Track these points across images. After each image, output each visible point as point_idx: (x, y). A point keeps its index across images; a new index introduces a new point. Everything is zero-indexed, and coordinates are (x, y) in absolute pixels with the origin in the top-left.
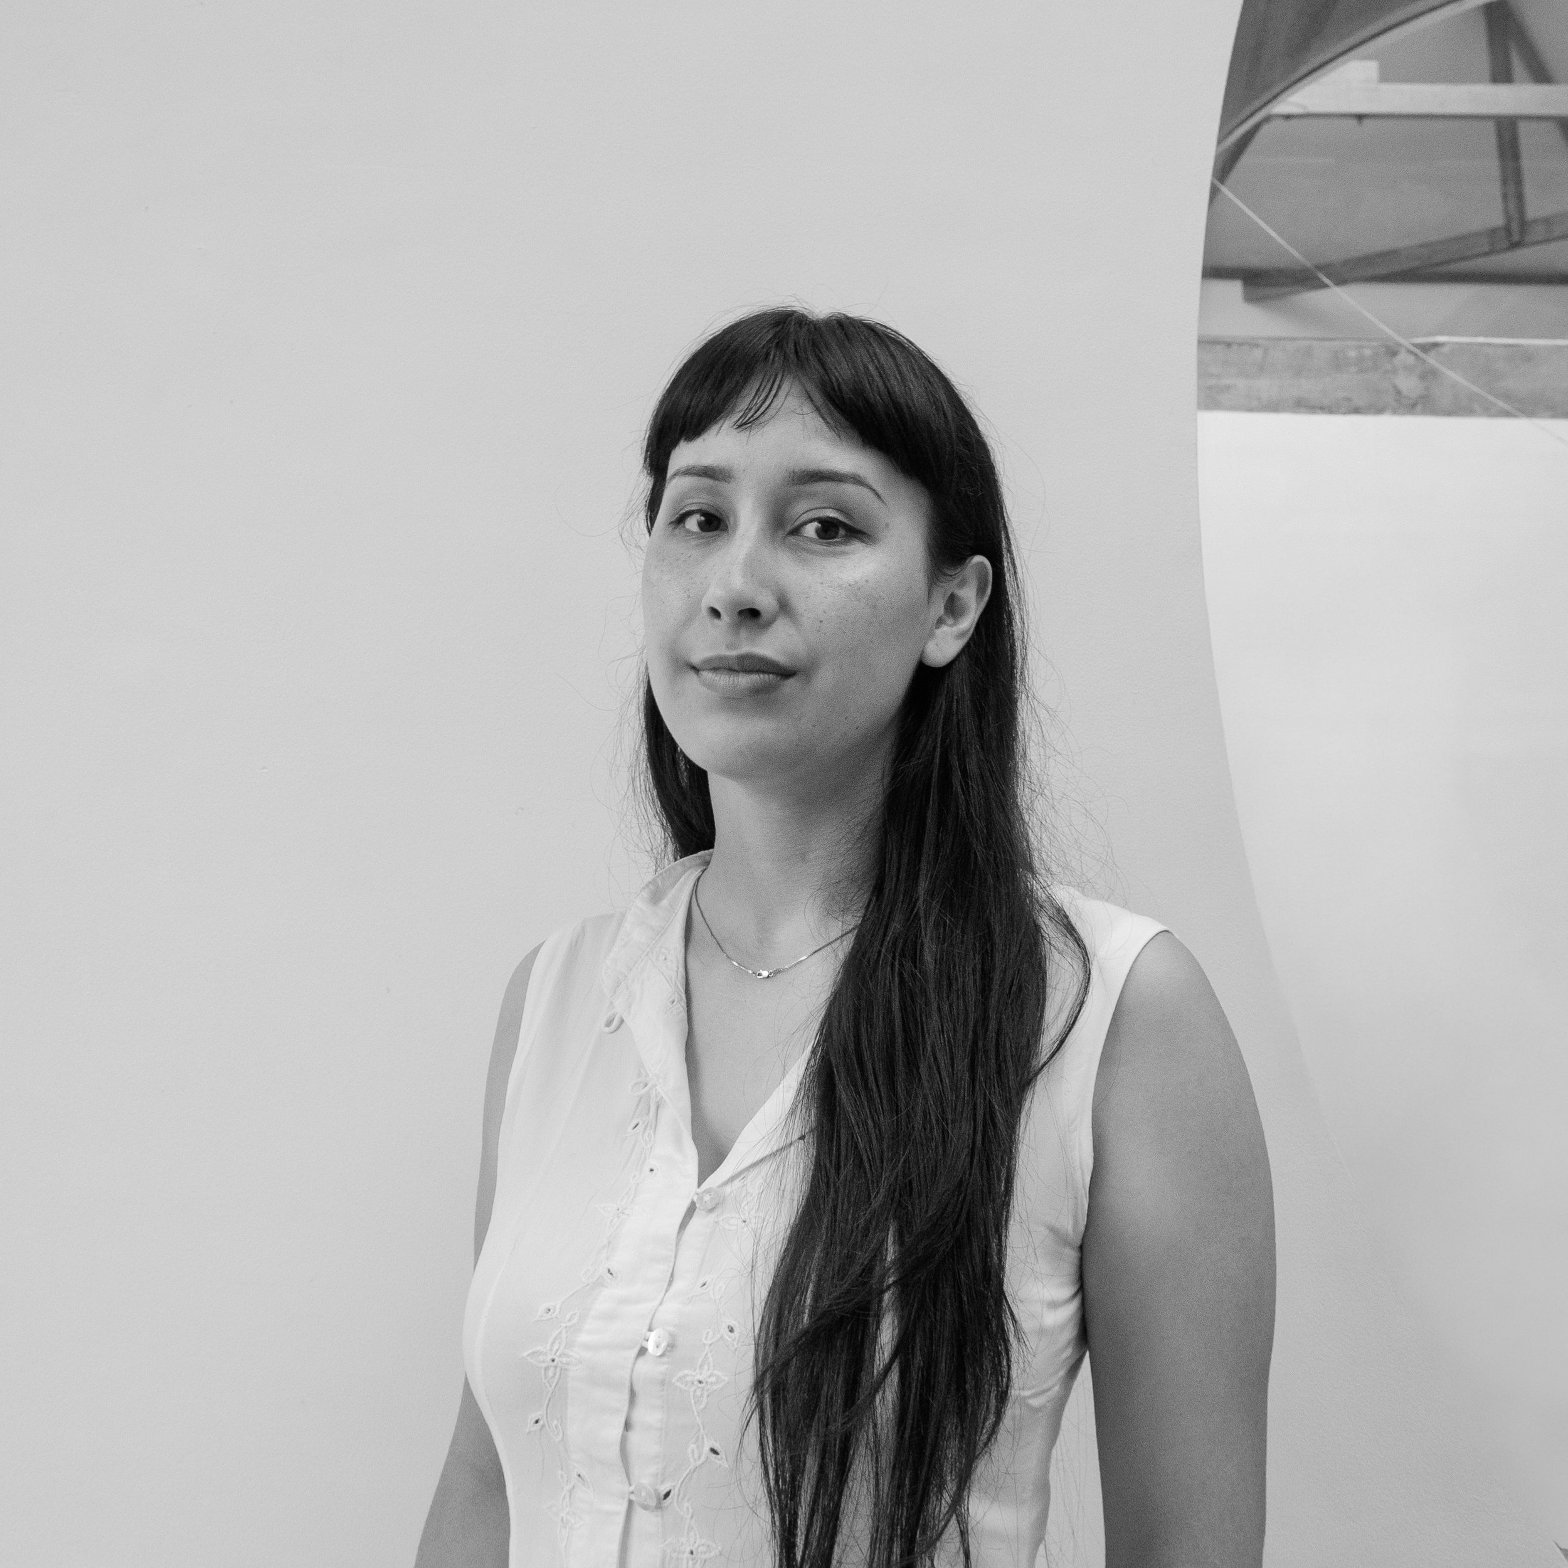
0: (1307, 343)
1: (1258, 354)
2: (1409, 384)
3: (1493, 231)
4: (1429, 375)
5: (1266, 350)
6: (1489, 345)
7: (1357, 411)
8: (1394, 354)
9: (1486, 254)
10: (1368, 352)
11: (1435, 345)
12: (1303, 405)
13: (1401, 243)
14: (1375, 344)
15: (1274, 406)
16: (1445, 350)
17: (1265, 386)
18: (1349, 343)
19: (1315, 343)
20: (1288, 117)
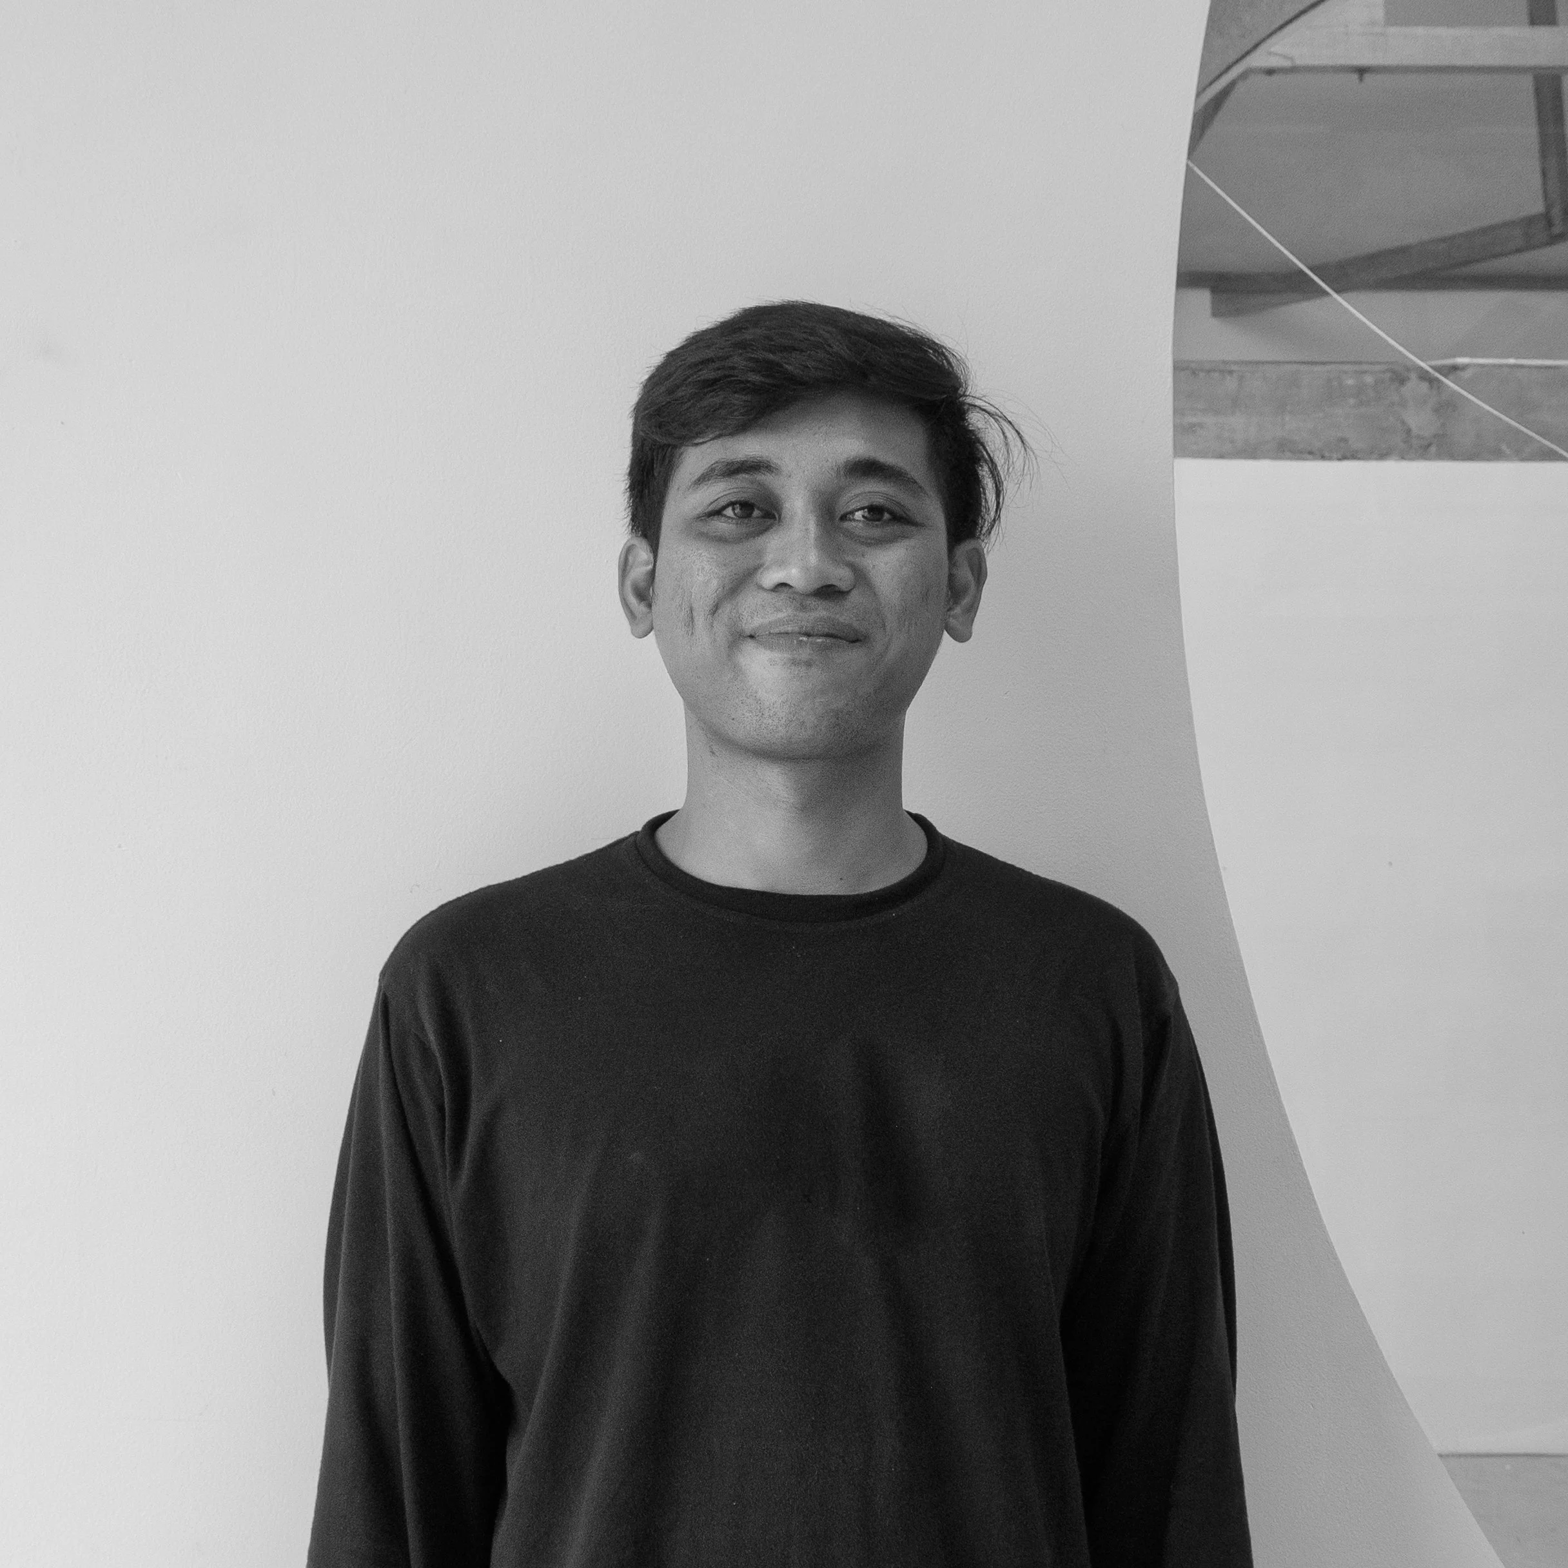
0: (1295, 366)
1: (1231, 384)
2: (1420, 421)
3: (1529, 221)
4: (1447, 407)
5: (1241, 378)
6: (1522, 366)
7: (1352, 455)
8: (1402, 381)
9: (1519, 251)
10: (1369, 379)
11: (1455, 368)
12: (1287, 449)
13: (1411, 237)
14: (1378, 368)
15: (1250, 451)
16: (1467, 374)
17: (1239, 424)
18: (1346, 367)
19: (1303, 368)
20: (1270, 72)
